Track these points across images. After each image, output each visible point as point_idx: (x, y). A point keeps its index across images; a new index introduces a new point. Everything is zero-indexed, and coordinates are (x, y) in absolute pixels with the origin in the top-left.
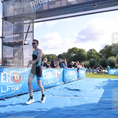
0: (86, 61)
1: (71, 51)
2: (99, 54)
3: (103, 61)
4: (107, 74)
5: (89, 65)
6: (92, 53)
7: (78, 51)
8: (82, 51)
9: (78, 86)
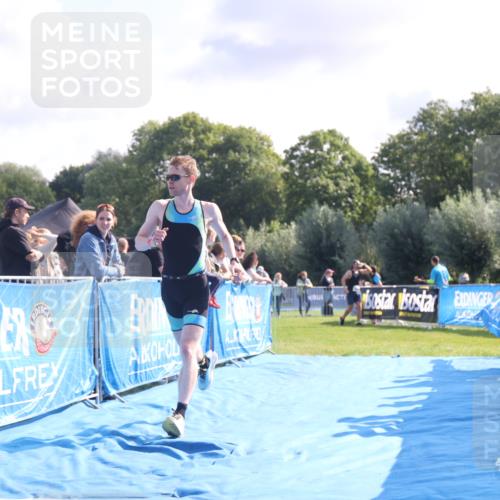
0: (276, 224)
1: (162, 141)
2: (375, 168)
3: (405, 222)
4: (430, 325)
5: (299, 256)
6: (320, 163)
7: (217, 148)
8: (244, 143)
9: (209, 413)
